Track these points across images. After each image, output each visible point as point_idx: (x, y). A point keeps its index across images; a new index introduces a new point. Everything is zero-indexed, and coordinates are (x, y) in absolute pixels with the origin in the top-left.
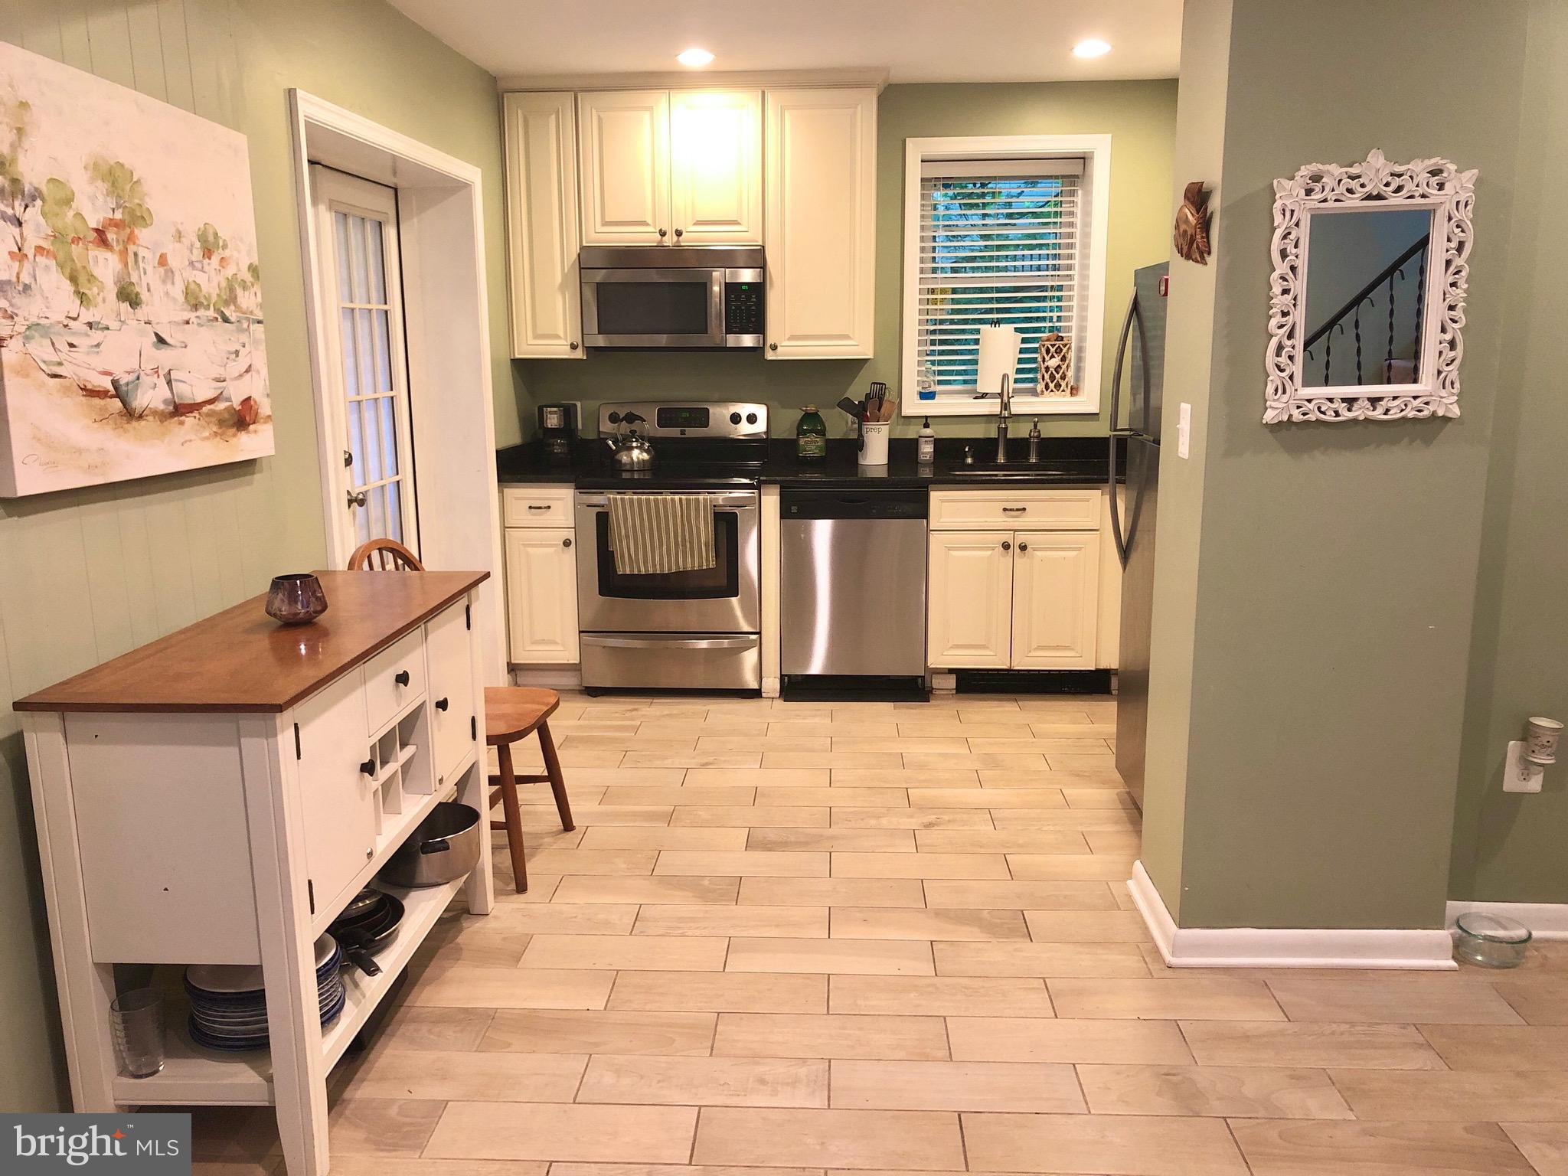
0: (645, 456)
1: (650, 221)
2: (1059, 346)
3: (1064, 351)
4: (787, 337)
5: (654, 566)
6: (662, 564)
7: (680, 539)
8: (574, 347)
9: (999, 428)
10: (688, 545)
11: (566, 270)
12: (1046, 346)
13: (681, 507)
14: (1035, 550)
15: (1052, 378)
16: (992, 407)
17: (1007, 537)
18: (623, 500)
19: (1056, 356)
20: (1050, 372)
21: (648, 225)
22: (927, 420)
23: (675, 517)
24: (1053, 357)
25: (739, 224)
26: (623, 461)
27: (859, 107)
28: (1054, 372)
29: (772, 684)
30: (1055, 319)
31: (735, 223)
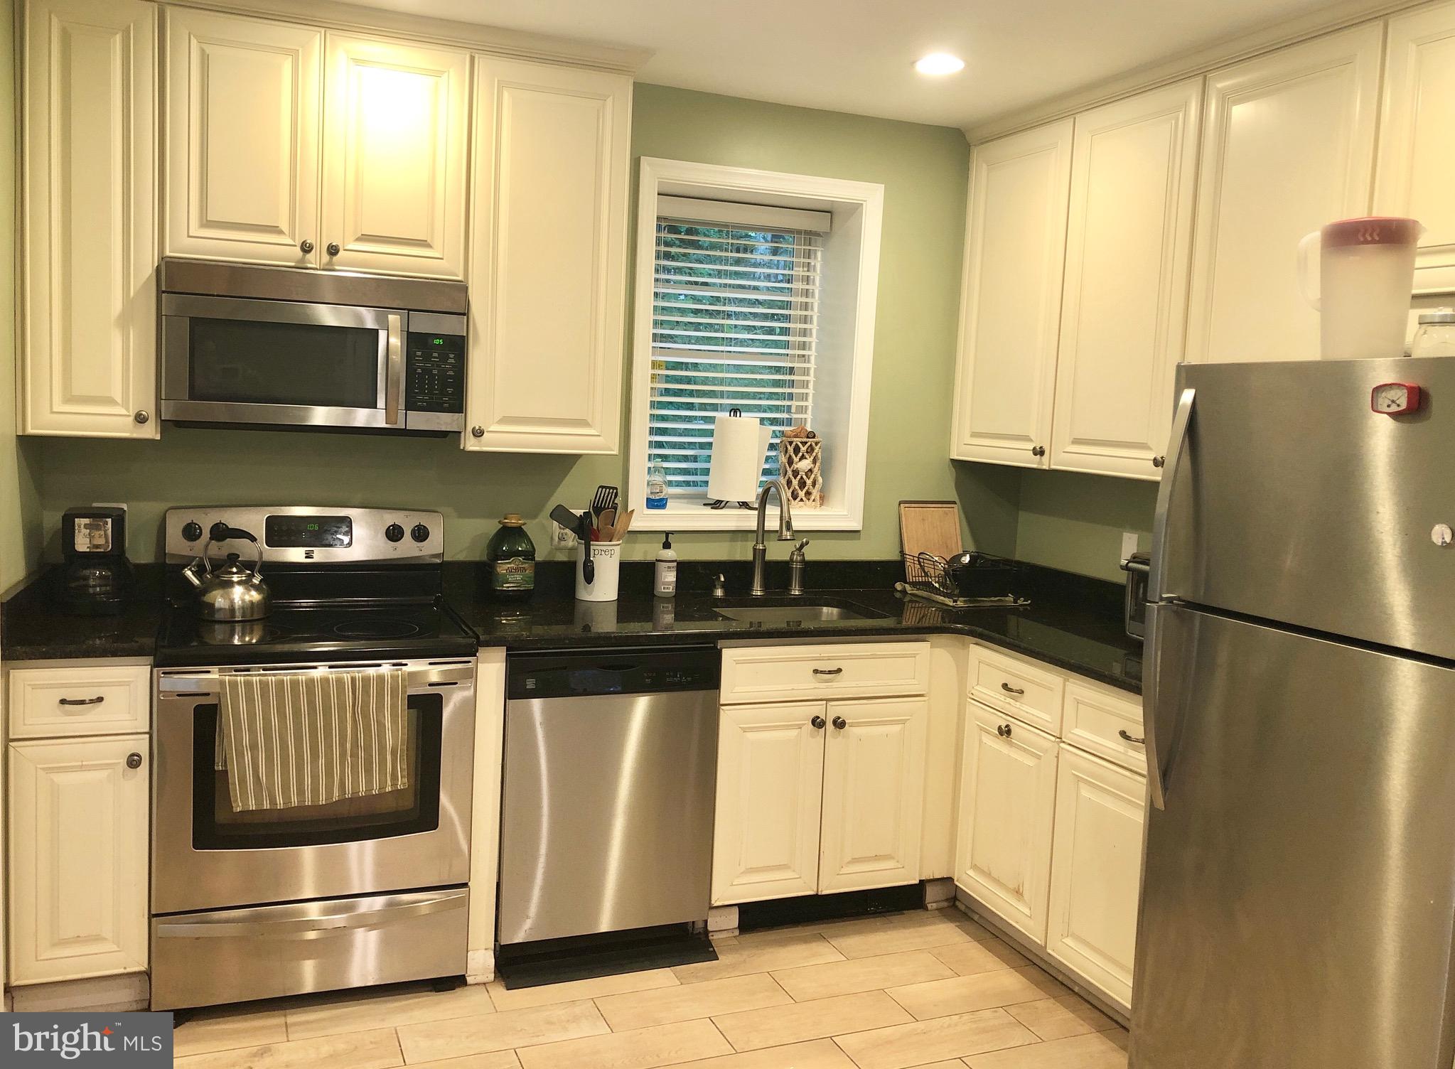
0: (255, 596)
1: (284, 226)
2: (811, 445)
3: (816, 451)
4: (497, 419)
5: (301, 792)
6: (315, 791)
7: (349, 746)
8: (140, 419)
9: (755, 550)
10: (361, 754)
11: (132, 294)
12: (794, 443)
13: (354, 693)
14: (852, 725)
15: (802, 484)
16: (748, 520)
17: (817, 710)
18: (248, 685)
19: (807, 456)
20: (799, 477)
21: (281, 232)
22: (667, 539)
23: (342, 708)
24: (803, 457)
25: (429, 246)
26: (217, 605)
27: (610, 101)
28: (804, 477)
29: (481, 961)
30: (793, 410)
31: (423, 244)
